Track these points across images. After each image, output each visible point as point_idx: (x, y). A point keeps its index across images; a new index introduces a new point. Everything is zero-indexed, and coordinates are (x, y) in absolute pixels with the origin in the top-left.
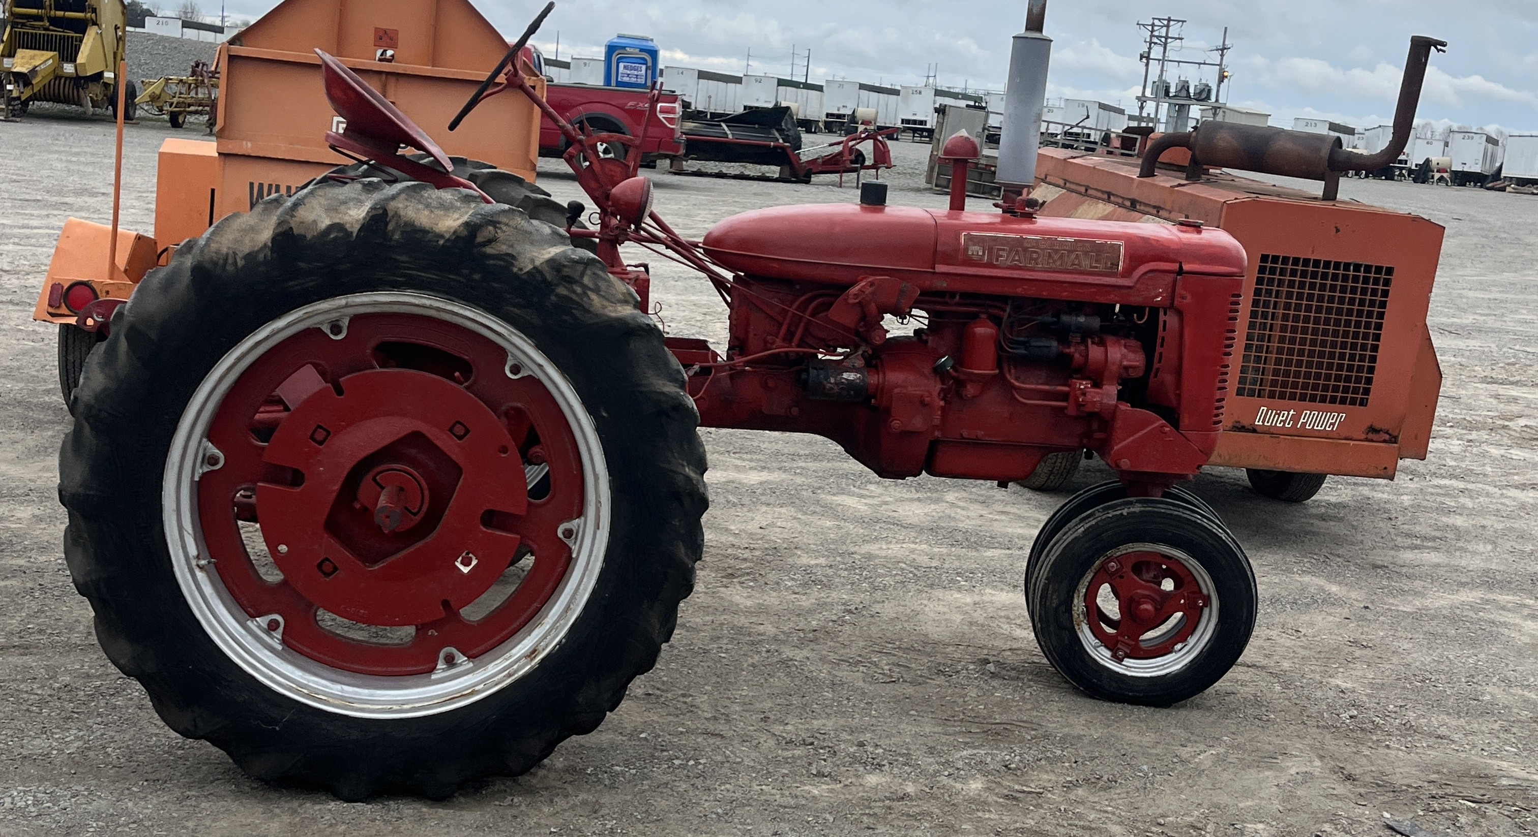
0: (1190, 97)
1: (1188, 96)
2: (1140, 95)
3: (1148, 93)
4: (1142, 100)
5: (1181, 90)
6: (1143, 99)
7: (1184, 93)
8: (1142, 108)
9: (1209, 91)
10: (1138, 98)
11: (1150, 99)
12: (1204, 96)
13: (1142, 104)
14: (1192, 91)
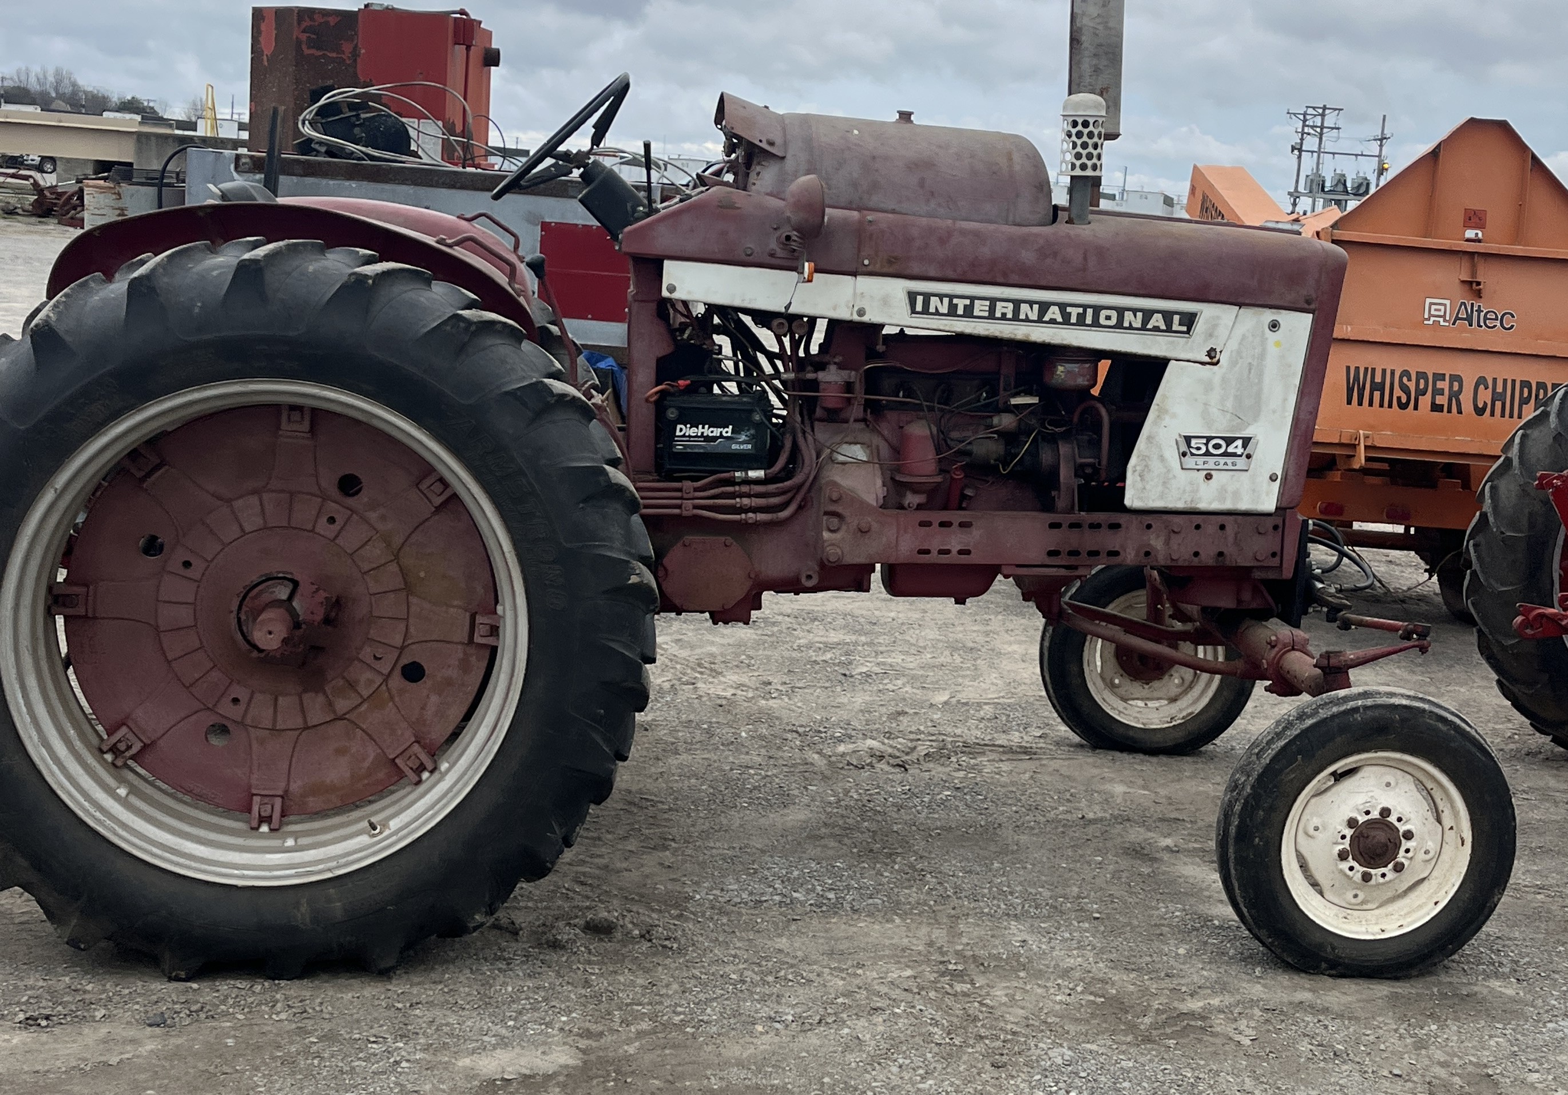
0: (1347, 192)
1: (1346, 191)
2: (1292, 190)
3: (1301, 189)
4: (1295, 196)
5: (1336, 185)
6: (1296, 194)
7: (1340, 188)
8: (1294, 204)
9: (1368, 185)
10: (1290, 194)
11: (1304, 195)
12: (1362, 190)
13: (1295, 200)
14: (1349, 185)
